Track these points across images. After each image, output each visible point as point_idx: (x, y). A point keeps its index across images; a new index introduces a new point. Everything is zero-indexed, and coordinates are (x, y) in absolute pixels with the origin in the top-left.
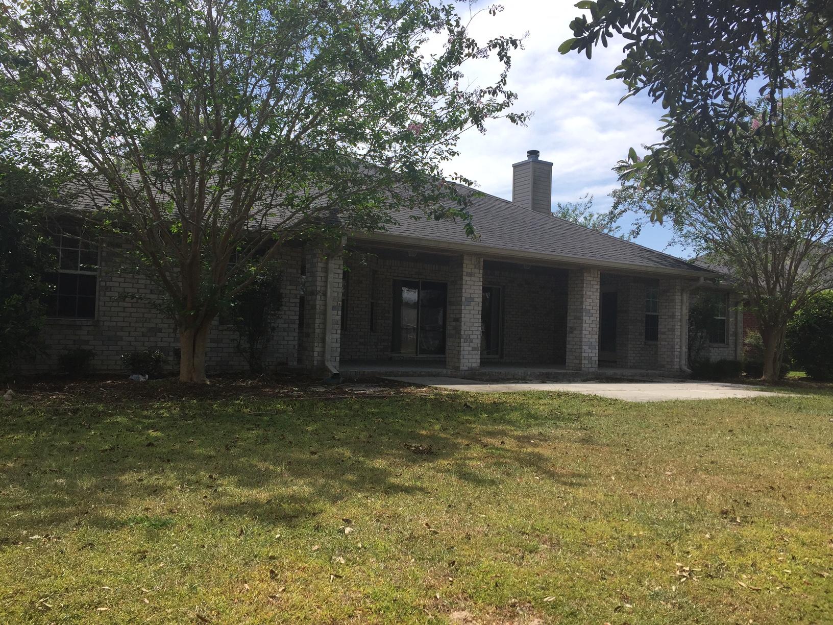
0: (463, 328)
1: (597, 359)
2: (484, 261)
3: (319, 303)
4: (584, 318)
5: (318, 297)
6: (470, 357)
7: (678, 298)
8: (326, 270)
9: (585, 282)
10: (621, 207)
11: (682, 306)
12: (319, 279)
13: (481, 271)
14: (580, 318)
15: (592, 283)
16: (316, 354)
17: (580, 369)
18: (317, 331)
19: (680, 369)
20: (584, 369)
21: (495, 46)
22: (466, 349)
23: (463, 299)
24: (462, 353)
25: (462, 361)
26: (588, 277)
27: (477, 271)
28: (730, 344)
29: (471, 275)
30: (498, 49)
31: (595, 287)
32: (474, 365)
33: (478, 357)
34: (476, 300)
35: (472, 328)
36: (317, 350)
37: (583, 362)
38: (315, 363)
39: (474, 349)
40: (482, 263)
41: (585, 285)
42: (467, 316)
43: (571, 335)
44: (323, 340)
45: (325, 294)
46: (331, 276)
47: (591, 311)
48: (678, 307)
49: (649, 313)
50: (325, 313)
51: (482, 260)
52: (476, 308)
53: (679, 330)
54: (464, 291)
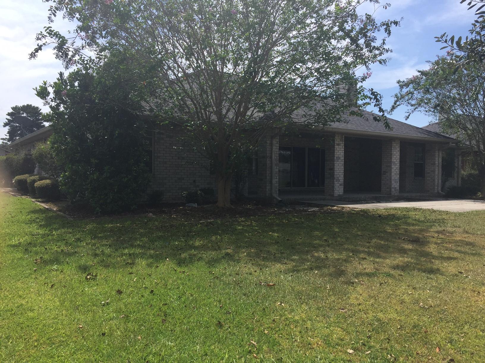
0: (335, 174)
1: (398, 188)
2: (345, 137)
3: (268, 162)
4: (393, 166)
5: (268, 160)
6: (339, 190)
7: (437, 154)
8: (271, 144)
9: (393, 146)
10: (398, 103)
11: (438, 158)
12: (268, 149)
13: (343, 142)
14: (390, 167)
15: (396, 147)
16: (267, 190)
17: (390, 194)
18: (268, 177)
19: (438, 192)
20: (393, 194)
21: (384, 25)
22: (337, 185)
23: (335, 158)
24: (335, 187)
25: (335, 191)
26: (394, 144)
27: (341, 142)
28: (455, 177)
29: (338, 145)
30: (385, 27)
31: (397, 149)
32: (341, 193)
33: (343, 189)
34: (341, 158)
35: (339, 174)
36: (268, 187)
37: (392, 190)
38: (267, 195)
39: (341, 185)
40: (344, 138)
41: (393, 148)
42: (337, 167)
43: (384, 176)
44: (271, 182)
45: (271, 157)
46: (274, 147)
47: (396, 162)
48: (437, 159)
49: (415, 162)
50: (271, 168)
51: (344, 136)
52: (341, 163)
53: (437, 171)
54: (335, 154)
